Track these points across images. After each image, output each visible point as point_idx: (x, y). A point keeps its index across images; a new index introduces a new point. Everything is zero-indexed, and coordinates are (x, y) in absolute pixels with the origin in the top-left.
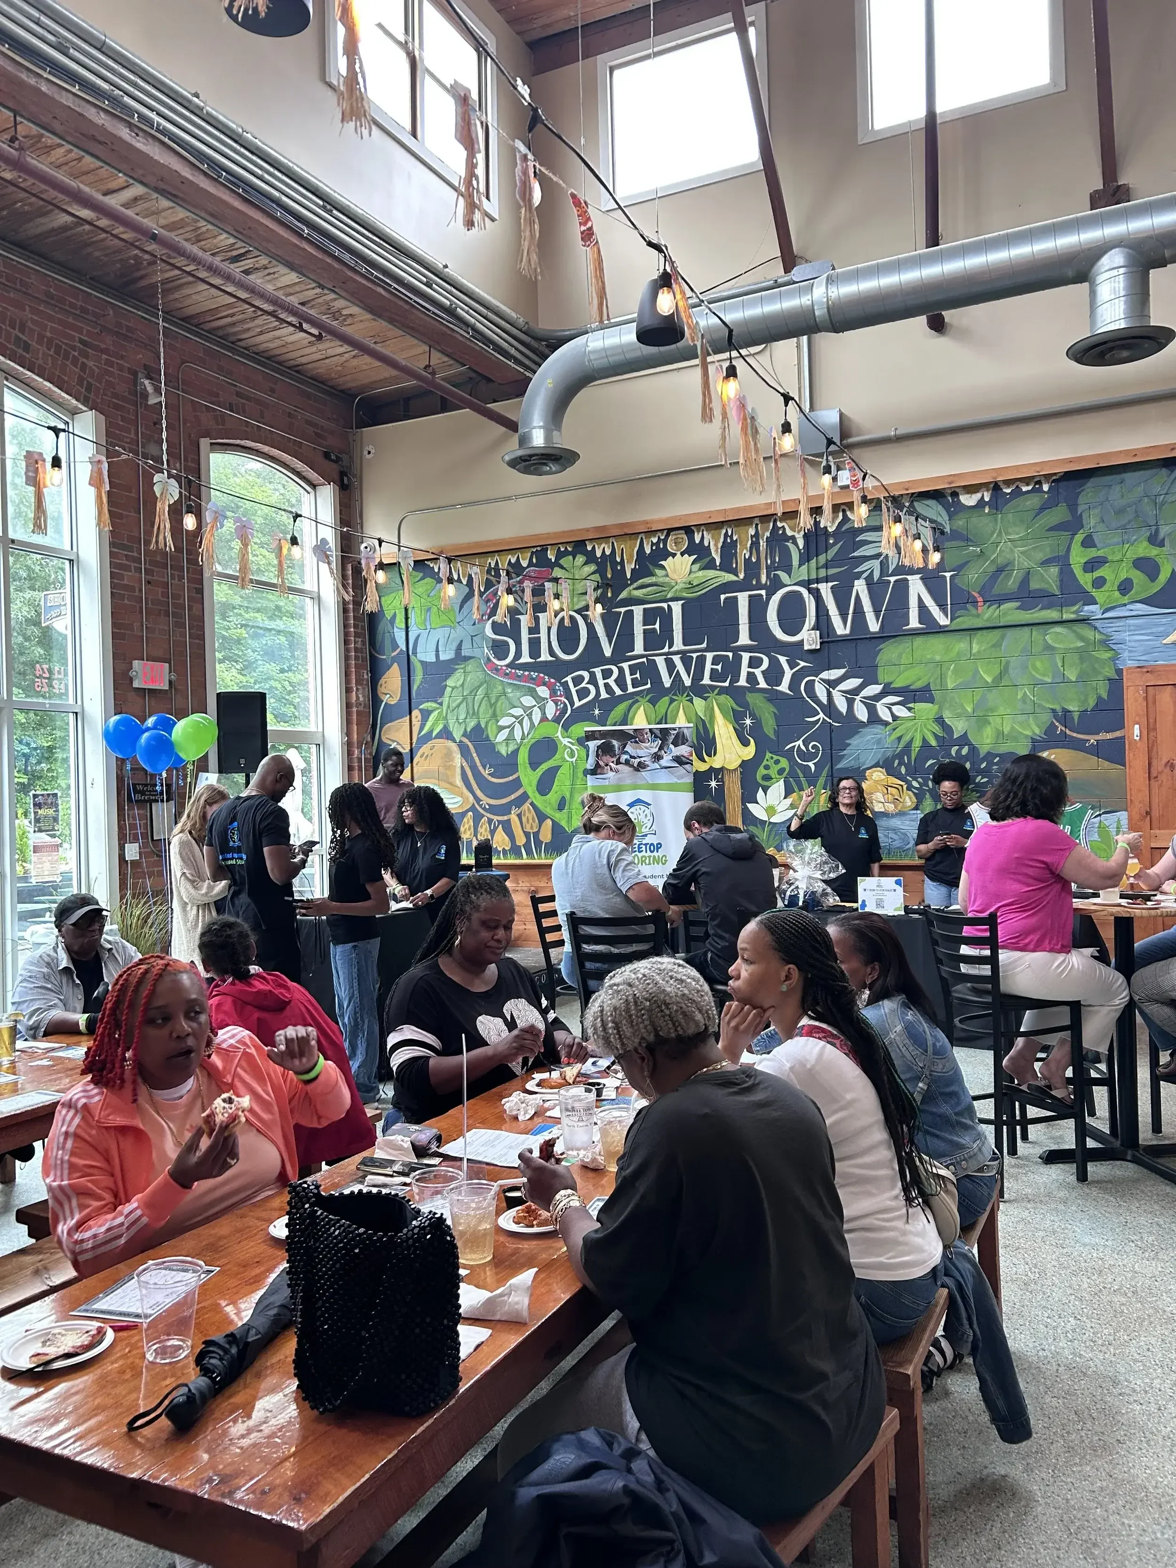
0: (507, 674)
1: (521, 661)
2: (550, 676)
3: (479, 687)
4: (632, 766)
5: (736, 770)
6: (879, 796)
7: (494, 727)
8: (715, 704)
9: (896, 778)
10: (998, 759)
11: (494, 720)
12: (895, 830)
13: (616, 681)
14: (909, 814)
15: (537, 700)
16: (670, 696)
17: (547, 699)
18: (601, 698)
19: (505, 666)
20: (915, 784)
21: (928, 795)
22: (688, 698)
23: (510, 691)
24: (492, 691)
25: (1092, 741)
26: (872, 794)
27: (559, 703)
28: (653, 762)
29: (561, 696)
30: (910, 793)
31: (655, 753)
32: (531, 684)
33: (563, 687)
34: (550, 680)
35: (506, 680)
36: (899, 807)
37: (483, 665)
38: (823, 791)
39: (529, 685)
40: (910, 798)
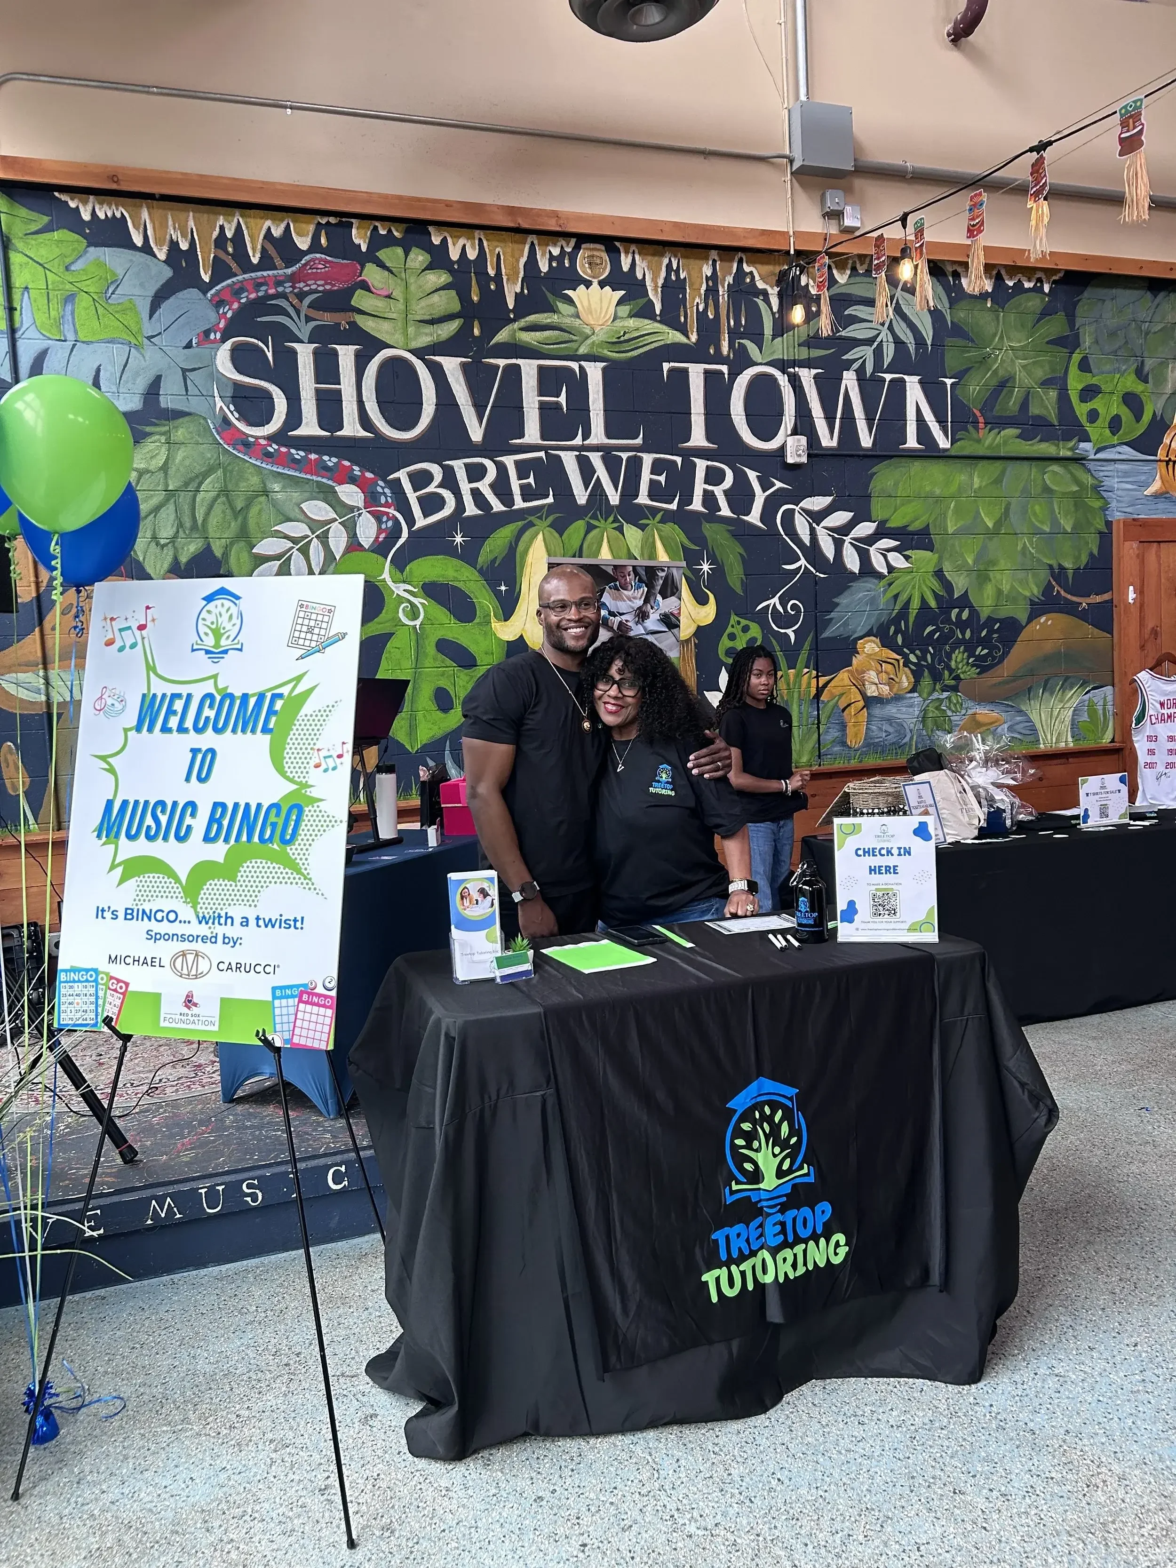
0: (269, 455)
1: (301, 431)
2: (364, 467)
3: (205, 475)
5: (688, 641)
6: (872, 675)
7: (245, 556)
8: (657, 536)
9: (892, 650)
10: (998, 625)
11: (242, 544)
12: (889, 720)
13: (492, 486)
14: (906, 698)
15: (338, 509)
16: (587, 519)
17: (359, 509)
18: (466, 514)
19: (264, 438)
20: (913, 658)
21: (926, 673)
22: (616, 525)
23: (277, 487)
24: (237, 485)
25: (1084, 604)
26: (864, 672)
27: (385, 519)
28: (637, 623)
29: (387, 505)
30: (906, 669)
31: (640, 608)
32: (323, 477)
33: (391, 489)
34: (363, 474)
35: (269, 467)
36: (895, 690)
37: (214, 431)
38: (806, 670)
39: (319, 479)
40: (907, 677)
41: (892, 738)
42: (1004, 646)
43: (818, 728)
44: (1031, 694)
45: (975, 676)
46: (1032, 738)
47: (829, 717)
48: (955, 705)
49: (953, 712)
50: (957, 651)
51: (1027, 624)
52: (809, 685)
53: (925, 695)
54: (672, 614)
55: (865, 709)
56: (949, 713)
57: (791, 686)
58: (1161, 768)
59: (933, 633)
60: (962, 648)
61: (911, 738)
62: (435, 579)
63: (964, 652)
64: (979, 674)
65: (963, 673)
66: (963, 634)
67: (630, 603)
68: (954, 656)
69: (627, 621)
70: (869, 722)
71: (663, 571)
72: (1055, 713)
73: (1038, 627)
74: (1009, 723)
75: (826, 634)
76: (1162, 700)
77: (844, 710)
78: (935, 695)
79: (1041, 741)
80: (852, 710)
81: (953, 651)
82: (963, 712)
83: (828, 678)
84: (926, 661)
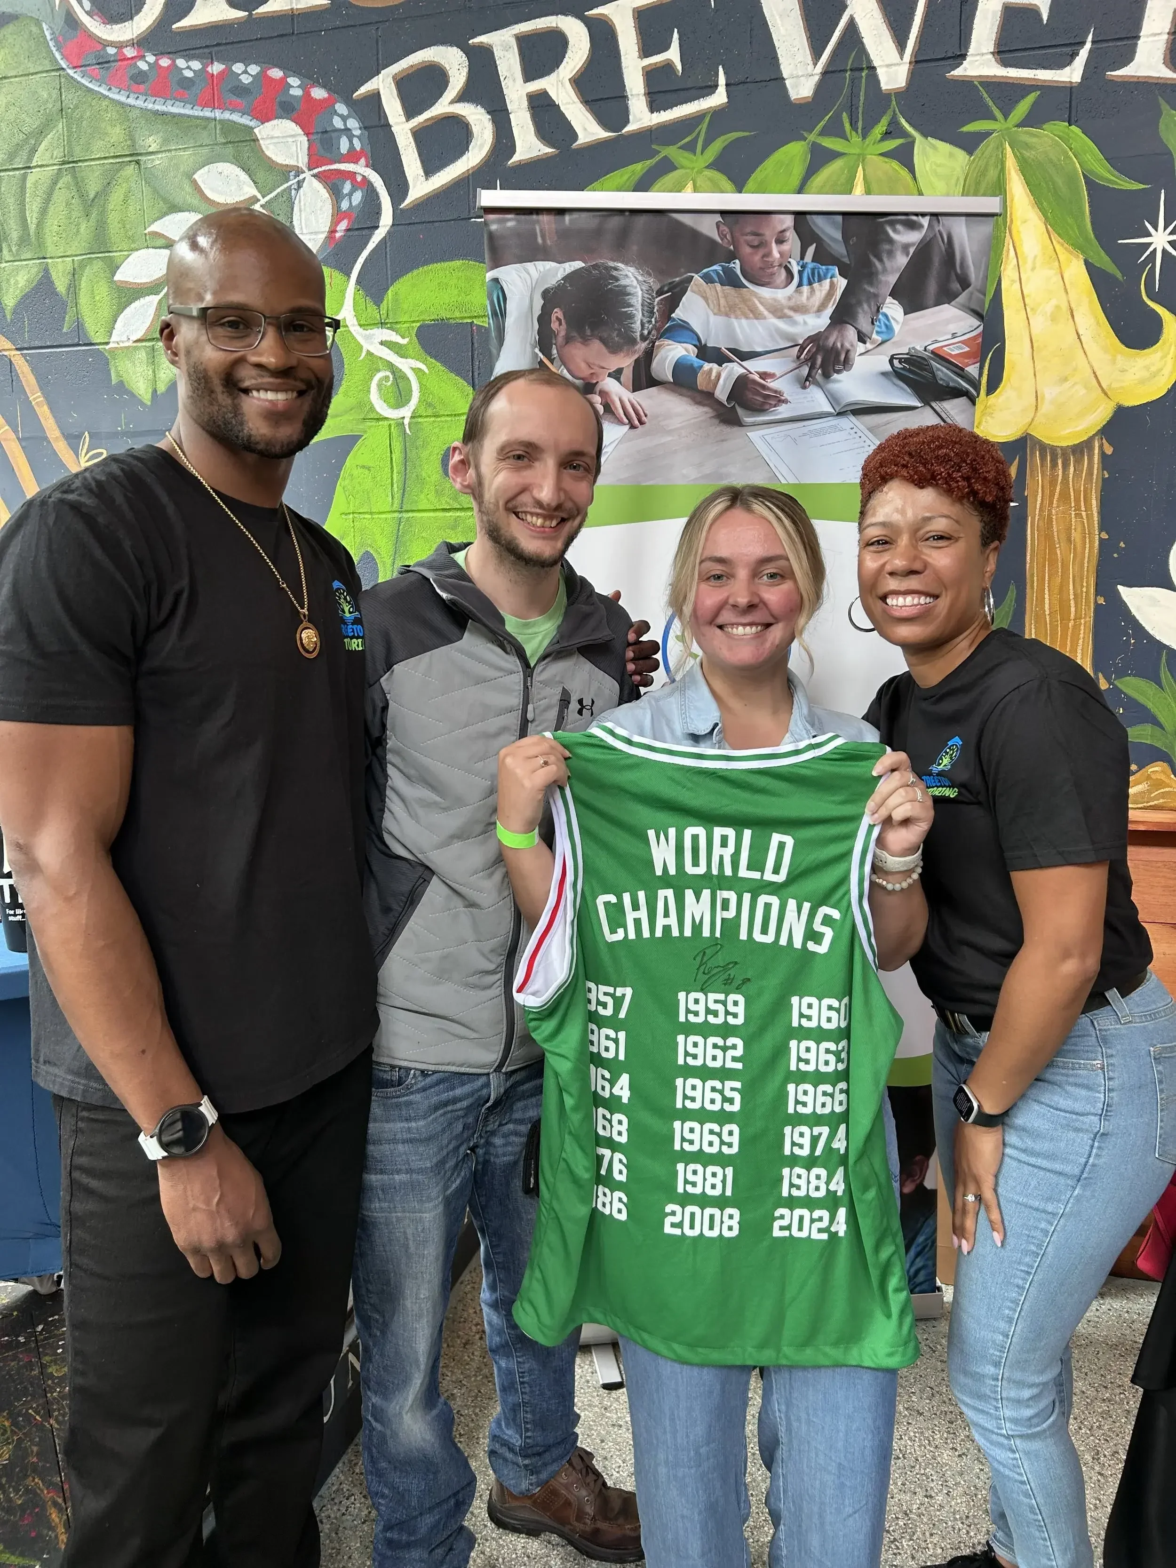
0: (140, 78)
1: (197, 17)
2: (310, 78)
3: (41, 133)
4: (706, 397)
5: (1080, 449)
7: (103, 291)
8: (1011, 163)
11: (98, 266)
13: (579, 83)
15: (261, 175)
16: (812, 137)
17: (299, 171)
18: (516, 158)
19: (132, 43)
22: (892, 144)
23: (152, 142)
24: (87, 148)
27: (347, 187)
28: (805, 383)
29: (353, 157)
31: (815, 339)
32: (233, 111)
33: (361, 120)
34: (307, 94)
35: (140, 103)
37: (51, 44)
39: (227, 115)
54: (937, 355)
62: (445, 315)
67: (781, 324)
69: (764, 375)
71: (913, 226)
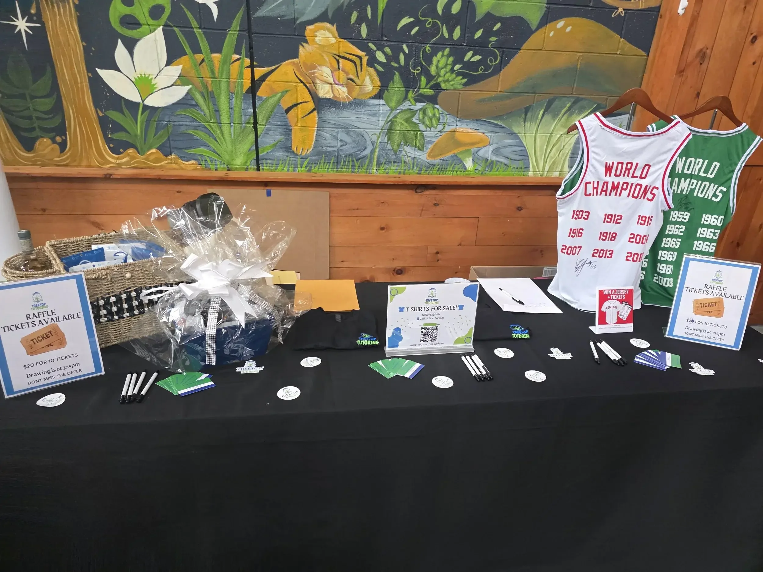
6: (326, 72)
9: (353, 44)
10: (499, 25)
12: (347, 129)
14: (368, 105)
20: (380, 57)
21: (397, 77)
25: (621, 10)
26: (314, 67)
30: (371, 70)
36: (355, 94)
38: (236, 56)
40: (372, 80)
41: (348, 149)
42: (503, 53)
43: (255, 128)
44: (529, 114)
45: (460, 87)
46: (521, 164)
47: (269, 117)
48: (431, 119)
49: (427, 126)
50: (440, 54)
51: (538, 28)
52: (241, 75)
53: (393, 104)
55: (315, 113)
56: (422, 127)
57: (217, 75)
58: (586, 254)
59: (409, 26)
60: (447, 51)
61: (373, 151)
63: (448, 56)
64: (465, 85)
65: (445, 81)
66: (451, 32)
68: (435, 60)
70: (320, 128)
72: (554, 139)
73: (552, 34)
74: (494, 146)
75: (262, 12)
76: (610, 162)
77: (288, 111)
78: (407, 105)
79: (531, 168)
80: (300, 111)
81: (434, 53)
82: (440, 127)
83: (266, 70)
84: (398, 62)
